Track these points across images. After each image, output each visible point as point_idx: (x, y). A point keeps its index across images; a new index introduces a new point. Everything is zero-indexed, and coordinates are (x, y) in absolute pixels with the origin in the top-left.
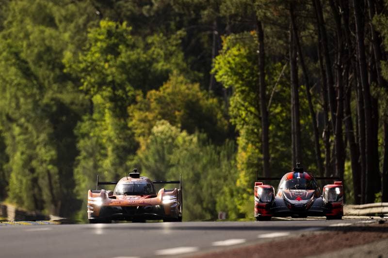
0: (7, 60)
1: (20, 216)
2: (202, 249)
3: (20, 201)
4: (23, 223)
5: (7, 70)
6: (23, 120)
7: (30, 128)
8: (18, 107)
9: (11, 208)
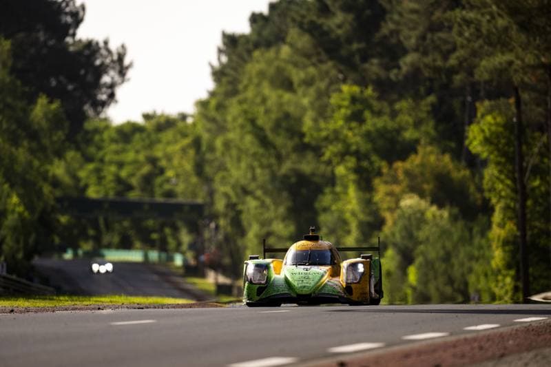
6: (259, 193)
7: (268, 201)
8: (254, 178)
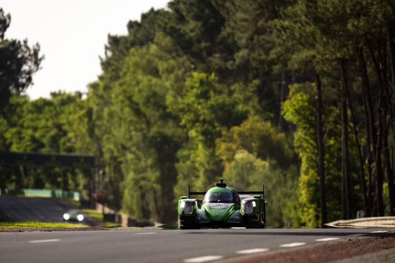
0: (122, 102)
1: (131, 223)
2: (271, 250)
3: (131, 211)
4: (134, 228)
5: (122, 110)
6: (134, 149)
7: (141, 154)
8: (131, 139)
9: (125, 217)
